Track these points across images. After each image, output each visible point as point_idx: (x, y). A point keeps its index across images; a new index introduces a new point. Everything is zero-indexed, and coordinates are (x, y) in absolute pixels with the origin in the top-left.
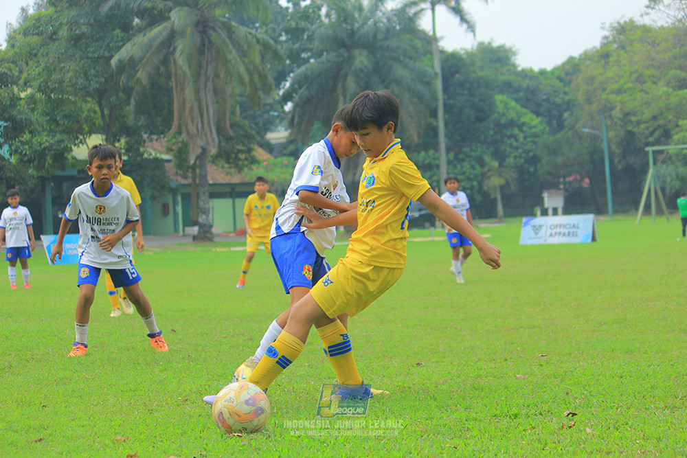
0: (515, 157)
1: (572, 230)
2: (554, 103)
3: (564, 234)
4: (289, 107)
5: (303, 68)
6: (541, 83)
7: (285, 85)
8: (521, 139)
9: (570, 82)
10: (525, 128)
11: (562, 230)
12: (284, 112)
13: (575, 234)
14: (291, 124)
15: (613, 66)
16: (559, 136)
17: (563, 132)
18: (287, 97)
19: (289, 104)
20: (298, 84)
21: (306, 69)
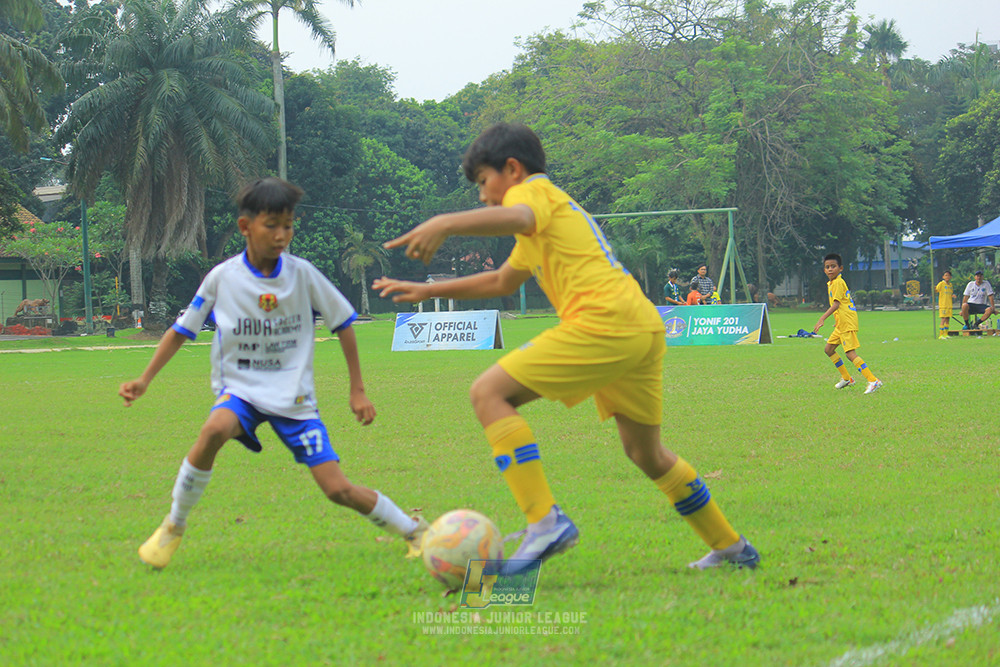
0: (389, 226)
1: (465, 332)
2: (445, 150)
3: (455, 338)
4: (67, 150)
5: (88, 95)
6: (427, 122)
7: (62, 119)
8: (397, 201)
9: (468, 121)
10: (402, 186)
11: (452, 331)
12: (60, 156)
13: (470, 338)
14: (70, 174)
15: (530, 99)
16: (450, 196)
17: (456, 192)
18: (64, 137)
19: (68, 146)
20: (81, 118)
21: (93, 97)
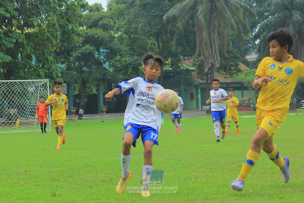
4: (257, 42)
5: (265, 21)
7: (255, 30)
12: (255, 44)
14: (259, 51)
18: (257, 37)
19: (258, 40)
20: (262, 30)
21: (267, 21)
